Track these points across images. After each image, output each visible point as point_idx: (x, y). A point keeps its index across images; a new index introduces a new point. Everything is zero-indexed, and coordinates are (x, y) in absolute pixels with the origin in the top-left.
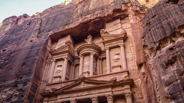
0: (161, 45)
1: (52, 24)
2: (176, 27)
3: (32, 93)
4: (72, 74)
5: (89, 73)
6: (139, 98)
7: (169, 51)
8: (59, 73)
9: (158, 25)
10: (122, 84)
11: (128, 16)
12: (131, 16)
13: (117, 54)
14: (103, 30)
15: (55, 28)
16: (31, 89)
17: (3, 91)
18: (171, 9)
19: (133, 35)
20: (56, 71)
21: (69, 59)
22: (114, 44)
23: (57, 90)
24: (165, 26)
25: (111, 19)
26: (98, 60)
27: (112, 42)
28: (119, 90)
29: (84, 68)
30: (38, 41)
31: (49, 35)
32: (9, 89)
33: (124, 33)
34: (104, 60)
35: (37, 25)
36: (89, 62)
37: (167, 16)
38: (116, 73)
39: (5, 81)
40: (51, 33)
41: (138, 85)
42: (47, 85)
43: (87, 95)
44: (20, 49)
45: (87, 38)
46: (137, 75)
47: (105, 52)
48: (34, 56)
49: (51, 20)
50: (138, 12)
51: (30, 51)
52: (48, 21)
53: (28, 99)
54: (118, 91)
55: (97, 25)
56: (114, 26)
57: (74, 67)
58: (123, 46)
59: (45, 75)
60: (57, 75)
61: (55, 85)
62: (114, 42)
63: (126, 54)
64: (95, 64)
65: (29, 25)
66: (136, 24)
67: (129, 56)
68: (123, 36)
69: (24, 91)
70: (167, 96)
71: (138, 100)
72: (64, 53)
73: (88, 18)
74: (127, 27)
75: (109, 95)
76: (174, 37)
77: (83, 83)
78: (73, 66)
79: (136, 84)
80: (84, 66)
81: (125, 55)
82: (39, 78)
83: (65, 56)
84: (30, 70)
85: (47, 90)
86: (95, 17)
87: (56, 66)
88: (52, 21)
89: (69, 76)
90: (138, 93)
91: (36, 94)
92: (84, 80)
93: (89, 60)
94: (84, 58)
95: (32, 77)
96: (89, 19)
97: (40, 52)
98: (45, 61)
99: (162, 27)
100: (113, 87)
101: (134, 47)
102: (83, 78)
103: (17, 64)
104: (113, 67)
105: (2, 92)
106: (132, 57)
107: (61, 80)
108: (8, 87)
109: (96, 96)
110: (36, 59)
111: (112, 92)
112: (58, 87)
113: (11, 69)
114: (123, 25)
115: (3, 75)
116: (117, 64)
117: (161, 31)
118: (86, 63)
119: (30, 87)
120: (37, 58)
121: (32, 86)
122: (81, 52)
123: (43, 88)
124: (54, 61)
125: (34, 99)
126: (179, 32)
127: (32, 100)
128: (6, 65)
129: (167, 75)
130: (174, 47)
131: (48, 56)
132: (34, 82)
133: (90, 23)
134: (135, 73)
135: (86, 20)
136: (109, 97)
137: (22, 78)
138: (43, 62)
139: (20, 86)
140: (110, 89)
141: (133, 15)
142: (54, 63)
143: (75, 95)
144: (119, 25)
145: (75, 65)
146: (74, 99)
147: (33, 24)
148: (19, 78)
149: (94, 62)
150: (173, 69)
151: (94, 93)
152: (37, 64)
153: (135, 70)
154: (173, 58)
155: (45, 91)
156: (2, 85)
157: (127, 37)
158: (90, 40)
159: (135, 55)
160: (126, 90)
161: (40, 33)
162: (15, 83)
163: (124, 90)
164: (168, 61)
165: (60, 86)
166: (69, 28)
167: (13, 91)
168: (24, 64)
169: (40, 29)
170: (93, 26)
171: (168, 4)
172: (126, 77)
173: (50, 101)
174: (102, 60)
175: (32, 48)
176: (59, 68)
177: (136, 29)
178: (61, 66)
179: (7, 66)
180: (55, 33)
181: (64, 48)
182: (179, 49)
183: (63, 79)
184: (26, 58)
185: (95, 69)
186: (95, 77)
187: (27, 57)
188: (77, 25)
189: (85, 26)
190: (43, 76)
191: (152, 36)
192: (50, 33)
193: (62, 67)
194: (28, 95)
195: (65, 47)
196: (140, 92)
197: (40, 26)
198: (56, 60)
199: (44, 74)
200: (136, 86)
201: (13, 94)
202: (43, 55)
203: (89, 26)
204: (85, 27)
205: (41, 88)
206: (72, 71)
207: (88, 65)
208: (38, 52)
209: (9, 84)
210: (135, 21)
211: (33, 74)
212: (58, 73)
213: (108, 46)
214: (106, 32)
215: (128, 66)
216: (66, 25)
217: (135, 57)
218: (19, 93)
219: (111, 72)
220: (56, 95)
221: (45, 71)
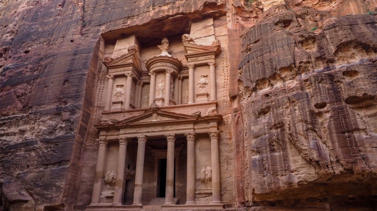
0: (258, 85)
1: (103, 11)
2: (278, 67)
3: (83, 125)
4: (138, 98)
5: (163, 100)
6: (227, 138)
7: (264, 97)
8: (120, 96)
9: (259, 57)
10: (207, 120)
11: (225, 14)
12: (230, 15)
13: (205, 76)
14: (186, 35)
15: (110, 22)
16: (82, 120)
17: (39, 119)
18: (278, 38)
19: (230, 50)
20: (115, 93)
21: (135, 75)
22: (202, 60)
23: (119, 122)
24: (266, 62)
25: (200, 17)
26: (177, 81)
27: (198, 56)
28: (203, 127)
29: (157, 93)
30: (83, 43)
31: (100, 33)
32: (49, 117)
33: (217, 45)
34: (185, 81)
35: (79, 10)
36: (163, 83)
37: (272, 48)
38: (201, 105)
39: (39, 105)
40: (103, 28)
41: (228, 122)
42: (103, 114)
43: (161, 131)
44: (56, 55)
45: (160, 44)
46: (227, 109)
47: (187, 68)
48: (80, 69)
49: (101, 4)
50: (242, 8)
51: (73, 60)
52: (96, 4)
53: (79, 133)
54: (201, 129)
55: (178, 23)
56: (204, 30)
57: (140, 87)
58: (214, 65)
59: (99, 97)
60: (118, 100)
61: (116, 114)
62: (201, 57)
63: (217, 77)
64: (172, 86)
65: (63, 7)
66: (236, 31)
67: (221, 80)
68: (215, 49)
69: (72, 123)
70: (253, 149)
71: (225, 141)
72: (126, 67)
73: (163, 11)
74: (223, 34)
75: (190, 134)
76: (274, 80)
77: (155, 115)
78: (139, 85)
79: (225, 121)
80: (157, 89)
81: (216, 79)
82: (91, 103)
83: (129, 71)
84: (77, 91)
85: (104, 121)
86: (175, 11)
87: (115, 85)
88: (103, 6)
89: (134, 100)
90: (226, 133)
91: (89, 125)
92: (157, 111)
93: (164, 81)
94: (156, 76)
95: (81, 102)
96: (166, 14)
97: (89, 62)
98: (97, 76)
99: (263, 63)
100: (195, 123)
101: (229, 68)
102: (156, 108)
103: (55, 79)
104: (198, 95)
105: (38, 121)
106: (225, 82)
107: (123, 108)
108: (46, 114)
109: (173, 133)
110: (84, 75)
111: (194, 129)
112: (120, 118)
113: (46, 87)
114: (217, 29)
115: (35, 95)
116: (202, 91)
117: (260, 68)
118: (160, 85)
119: (81, 117)
120: (86, 73)
121: (83, 116)
122: (152, 67)
123: (97, 116)
124: (112, 78)
125: (86, 133)
126: (280, 75)
127: (84, 134)
128: (37, 79)
129: (257, 126)
130: (270, 93)
131: (101, 68)
132: (86, 109)
133: (167, 20)
134: (226, 106)
135: (161, 15)
136: (190, 136)
137: (66, 103)
138: (94, 78)
139: (66, 115)
140: (191, 126)
141: (232, 14)
142: (111, 81)
143: (144, 130)
144: (211, 30)
145: (141, 84)
146: (142, 135)
147: (71, 7)
148: (61, 102)
149: (171, 83)
150: (264, 120)
151: (170, 129)
152: (87, 83)
153: (227, 102)
154: (267, 108)
155: (101, 121)
156: (36, 110)
157: (221, 51)
158: (166, 48)
159: (228, 80)
160: (212, 128)
161: (84, 26)
162: (57, 109)
163: (209, 128)
164: (261, 110)
165: (123, 116)
166: (134, 25)
167: (55, 121)
168: (66, 81)
169: (83, 18)
170: (172, 24)
171: (276, 27)
172: (213, 111)
173: (108, 135)
174: (183, 80)
175: (75, 55)
176: (119, 89)
177: (234, 40)
178: (122, 86)
179: (38, 81)
180: (111, 31)
181: (126, 58)
182: (275, 98)
183: (126, 106)
184: (68, 72)
185: (172, 94)
186: (172, 108)
187: (69, 69)
188: (146, 21)
189: (158, 24)
190: (96, 99)
191: (249, 71)
192: (103, 30)
193: (124, 88)
194: (79, 128)
195: (128, 57)
196: (229, 131)
197: (82, 12)
198: (115, 75)
199: (97, 97)
200: (225, 124)
201: (57, 125)
202: (94, 67)
203: (165, 24)
204: (159, 26)
205: (94, 117)
206: (138, 93)
207: (163, 88)
208: (87, 62)
209: (48, 110)
210: (235, 26)
211: (83, 98)
212: (118, 97)
213: (193, 63)
214: (191, 40)
215: (218, 96)
216: (129, 17)
217: (228, 83)
218: (66, 126)
219: (194, 102)
220: (118, 129)
221: (98, 92)
